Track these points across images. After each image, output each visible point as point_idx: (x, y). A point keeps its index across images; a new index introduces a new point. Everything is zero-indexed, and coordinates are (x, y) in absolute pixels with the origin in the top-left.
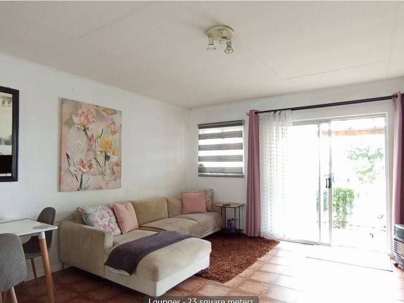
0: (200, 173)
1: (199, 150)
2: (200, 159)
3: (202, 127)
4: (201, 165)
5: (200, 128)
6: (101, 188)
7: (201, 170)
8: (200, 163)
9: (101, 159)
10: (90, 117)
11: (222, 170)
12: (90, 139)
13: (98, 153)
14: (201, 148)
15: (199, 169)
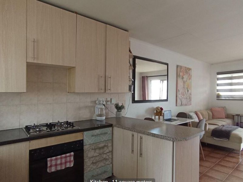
0: (218, 98)
1: (217, 86)
2: (218, 91)
3: (219, 73)
4: (219, 94)
5: (218, 74)
6: (186, 105)
7: (218, 96)
8: (218, 93)
9: (186, 91)
10: (184, 72)
11: (232, 96)
12: (184, 82)
13: (186, 89)
14: (218, 85)
15: (217, 96)
